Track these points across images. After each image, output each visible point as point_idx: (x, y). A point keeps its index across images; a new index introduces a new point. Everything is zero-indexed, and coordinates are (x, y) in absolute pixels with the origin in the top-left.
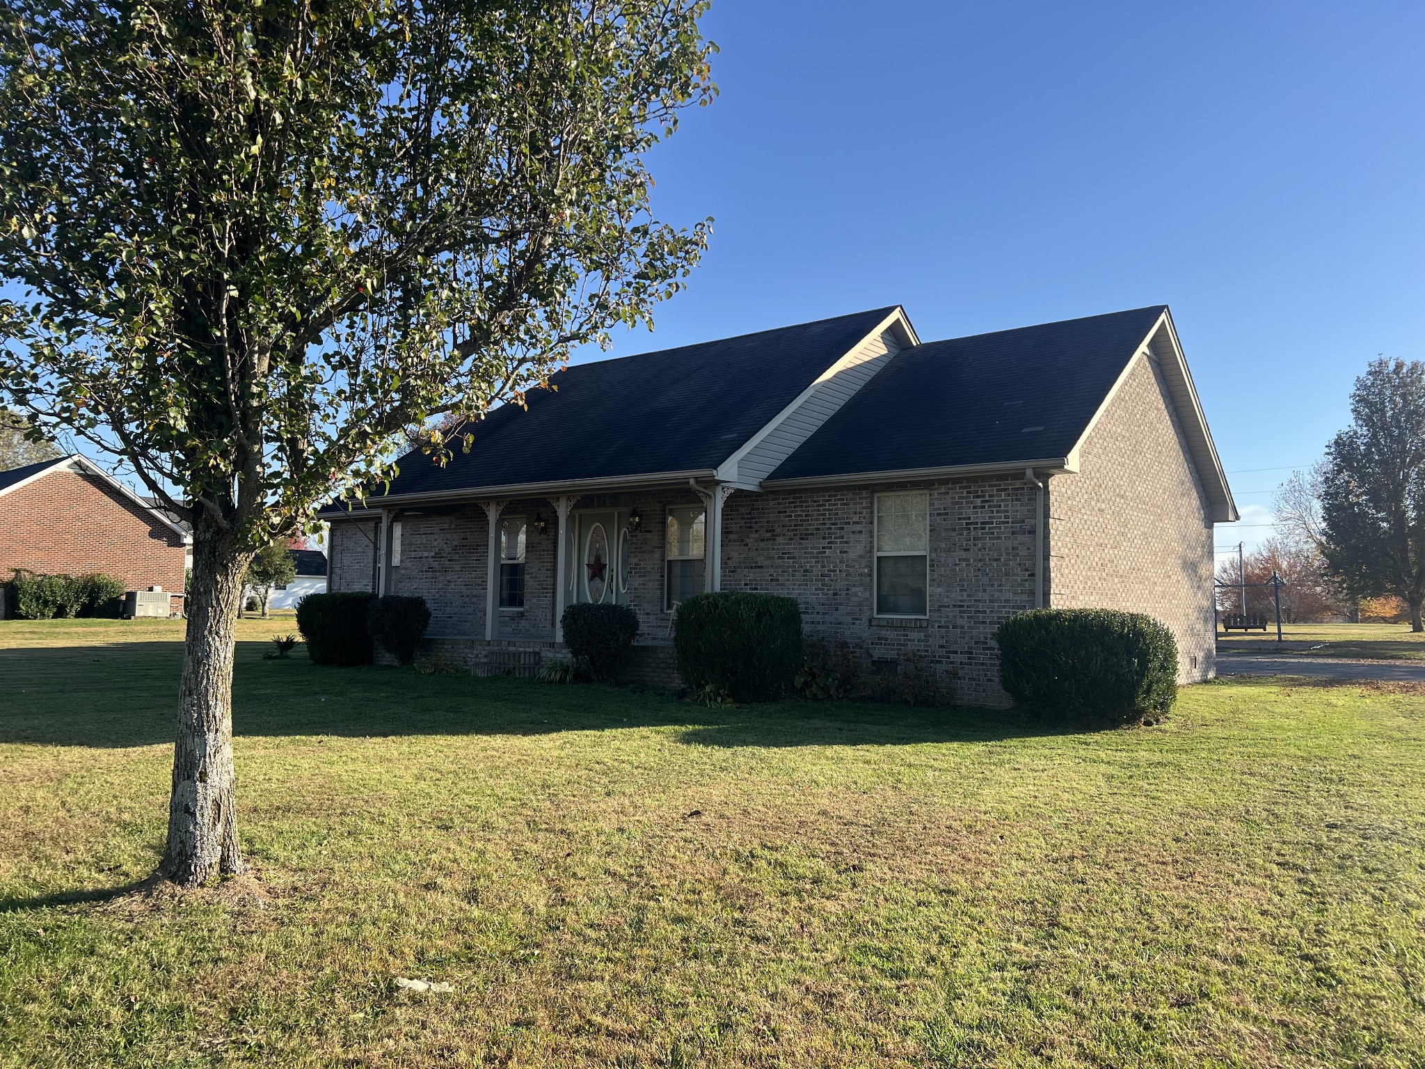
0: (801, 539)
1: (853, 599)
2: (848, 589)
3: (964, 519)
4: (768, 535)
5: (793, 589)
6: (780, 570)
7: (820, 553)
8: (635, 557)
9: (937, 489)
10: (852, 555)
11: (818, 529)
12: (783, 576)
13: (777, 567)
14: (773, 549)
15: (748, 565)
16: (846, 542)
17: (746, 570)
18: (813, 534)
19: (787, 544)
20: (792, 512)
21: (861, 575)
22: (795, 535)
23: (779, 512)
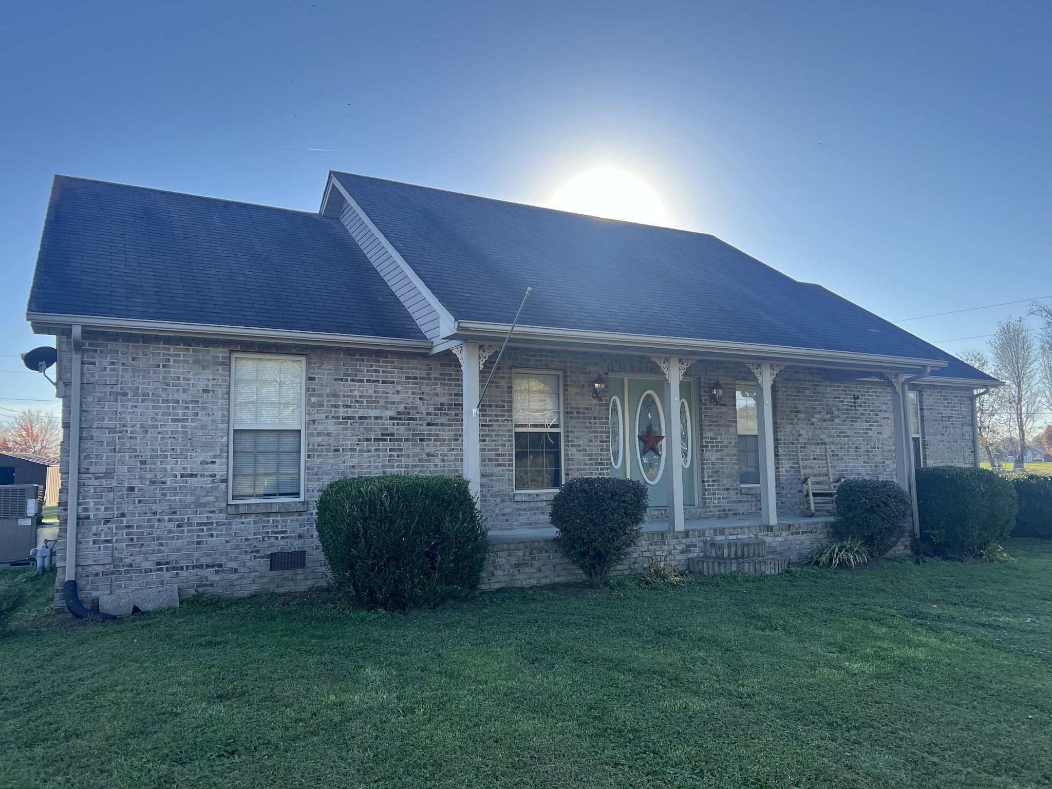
0: (852, 421)
1: (888, 470)
2: (883, 462)
3: (940, 413)
4: (829, 416)
5: (849, 463)
6: (838, 447)
7: (865, 433)
8: (710, 430)
9: (927, 391)
10: (884, 436)
11: (862, 414)
12: (841, 451)
13: (836, 444)
14: (833, 429)
15: (814, 442)
16: (880, 426)
17: (814, 446)
18: (859, 418)
19: (843, 425)
20: (844, 398)
21: (890, 451)
22: (847, 418)
23: (835, 398)
